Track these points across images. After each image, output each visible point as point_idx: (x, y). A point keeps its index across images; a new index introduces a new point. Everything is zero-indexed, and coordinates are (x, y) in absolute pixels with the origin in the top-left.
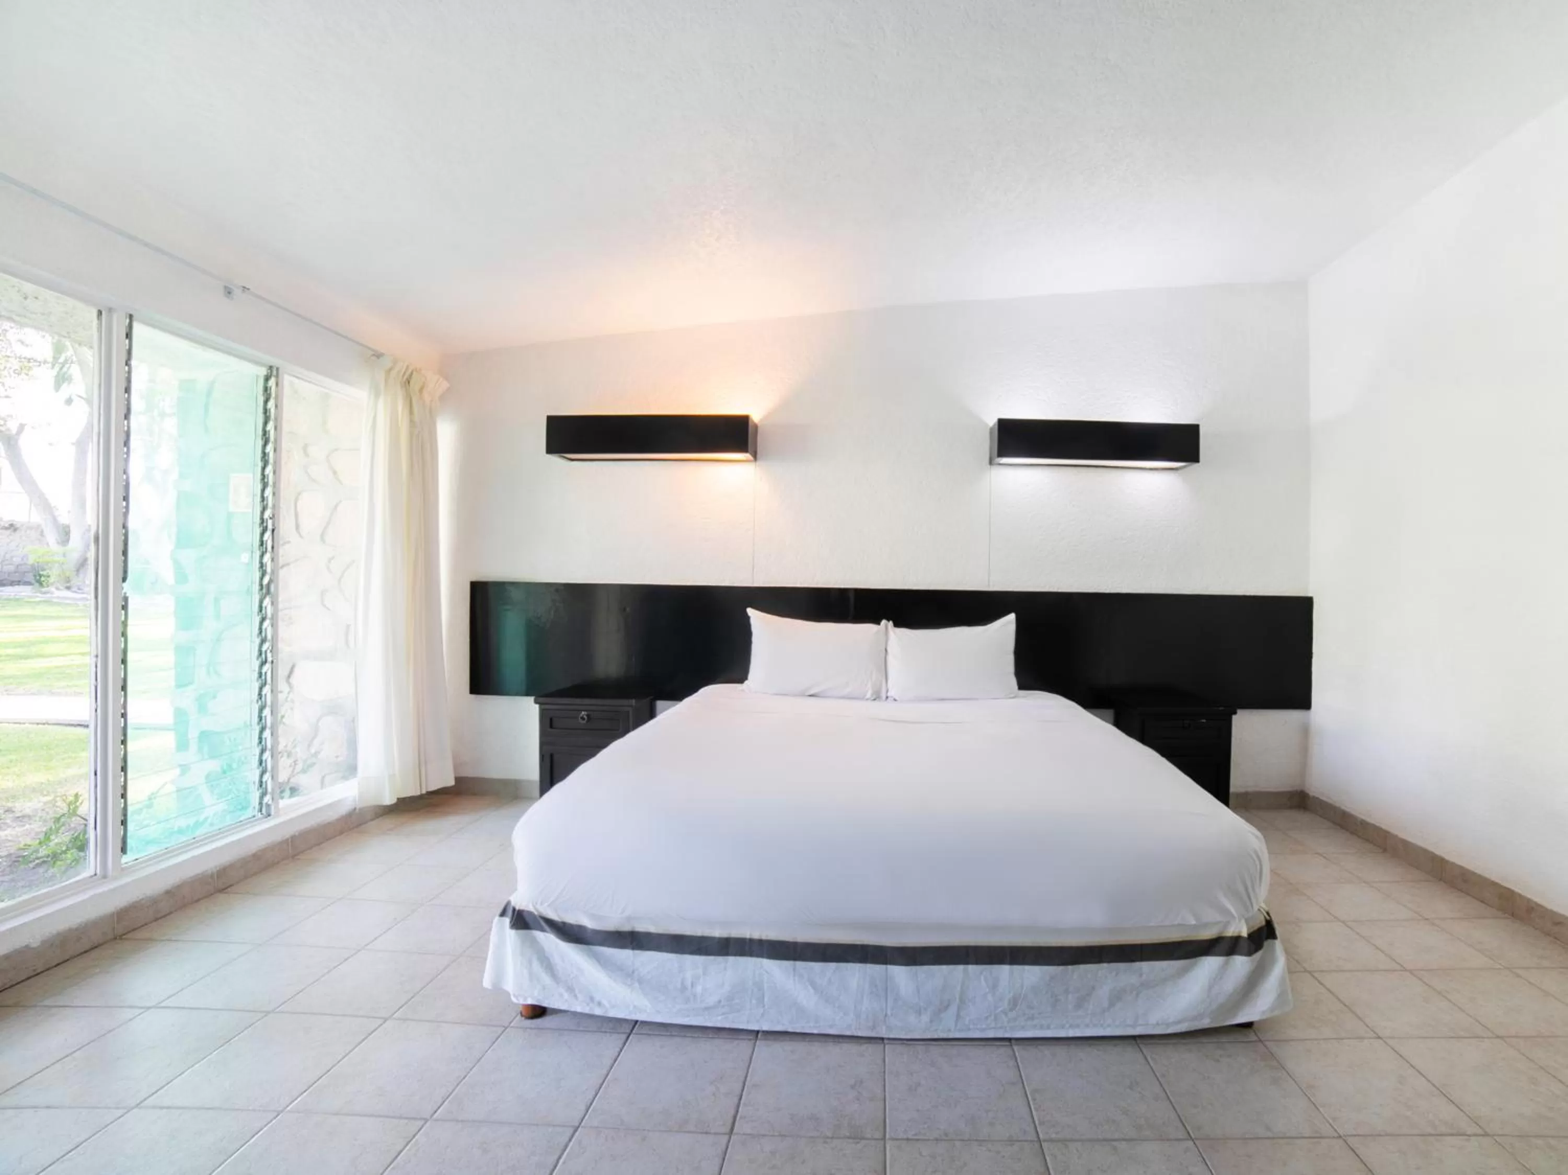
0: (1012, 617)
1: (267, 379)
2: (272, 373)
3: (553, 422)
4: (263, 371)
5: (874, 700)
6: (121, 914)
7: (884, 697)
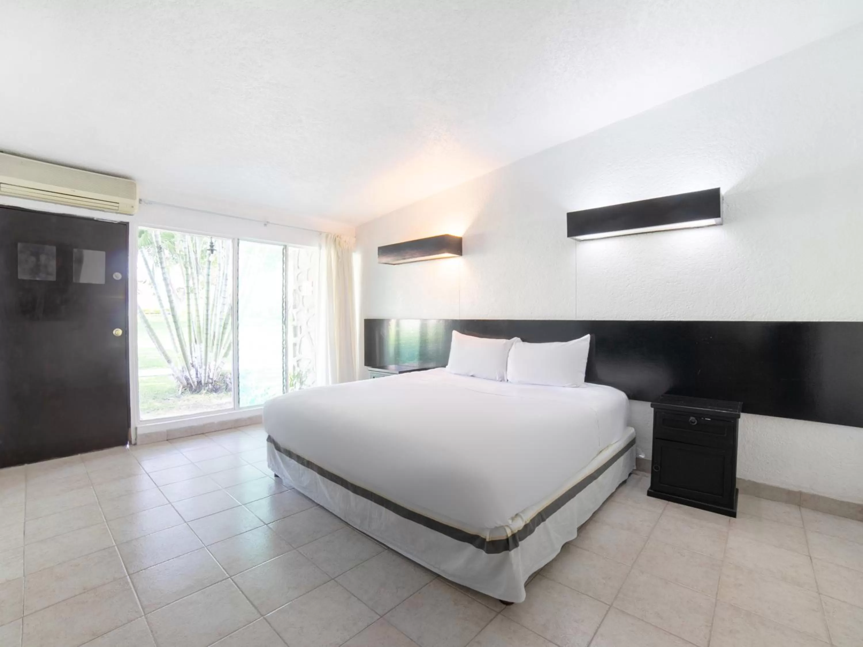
0: (588, 337)
1: (283, 249)
2: (285, 247)
3: (379, 248)
4: (282, 247)
5: (501, 381)
6: (237, 421)
7: (506, 381)
